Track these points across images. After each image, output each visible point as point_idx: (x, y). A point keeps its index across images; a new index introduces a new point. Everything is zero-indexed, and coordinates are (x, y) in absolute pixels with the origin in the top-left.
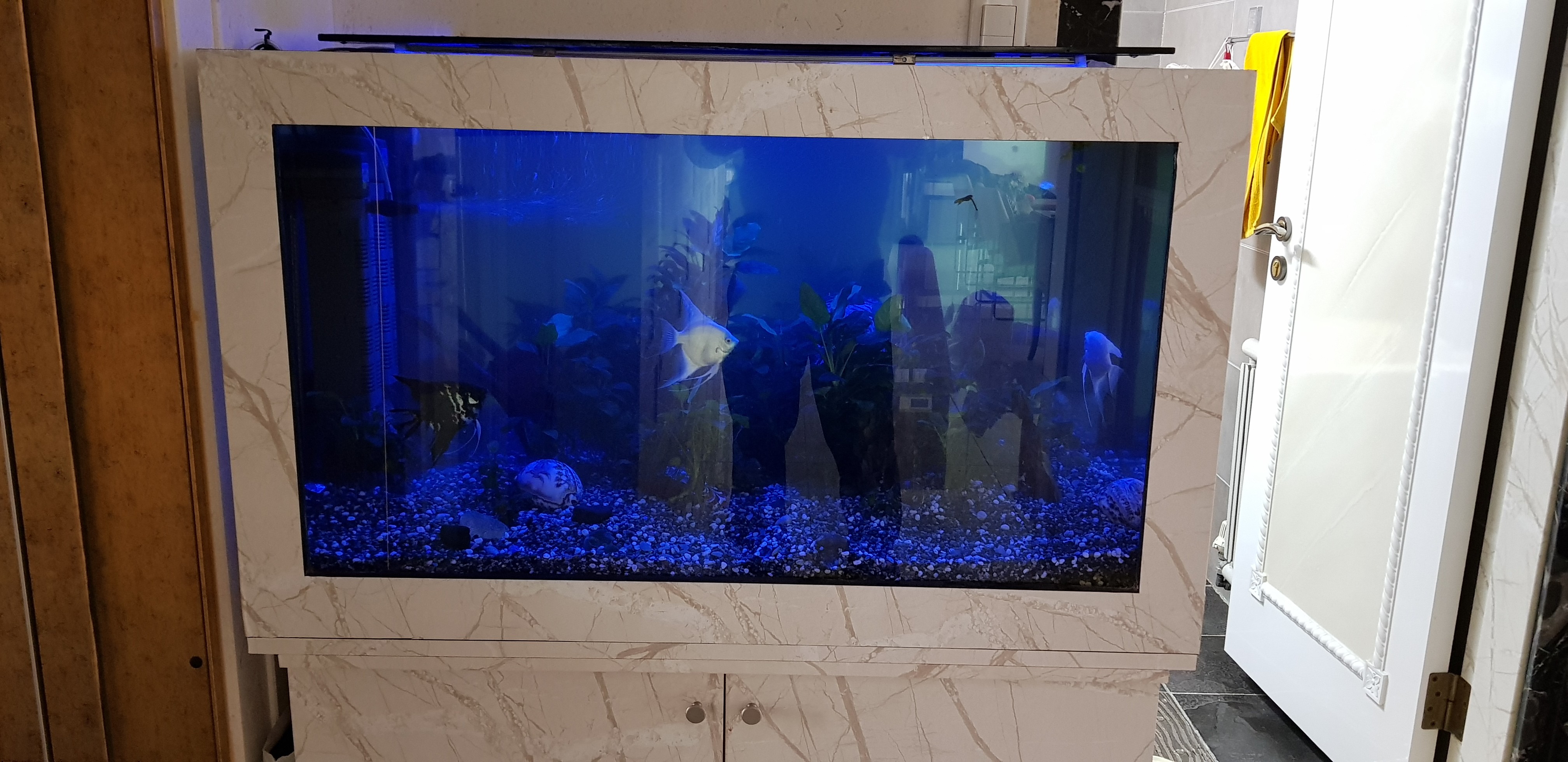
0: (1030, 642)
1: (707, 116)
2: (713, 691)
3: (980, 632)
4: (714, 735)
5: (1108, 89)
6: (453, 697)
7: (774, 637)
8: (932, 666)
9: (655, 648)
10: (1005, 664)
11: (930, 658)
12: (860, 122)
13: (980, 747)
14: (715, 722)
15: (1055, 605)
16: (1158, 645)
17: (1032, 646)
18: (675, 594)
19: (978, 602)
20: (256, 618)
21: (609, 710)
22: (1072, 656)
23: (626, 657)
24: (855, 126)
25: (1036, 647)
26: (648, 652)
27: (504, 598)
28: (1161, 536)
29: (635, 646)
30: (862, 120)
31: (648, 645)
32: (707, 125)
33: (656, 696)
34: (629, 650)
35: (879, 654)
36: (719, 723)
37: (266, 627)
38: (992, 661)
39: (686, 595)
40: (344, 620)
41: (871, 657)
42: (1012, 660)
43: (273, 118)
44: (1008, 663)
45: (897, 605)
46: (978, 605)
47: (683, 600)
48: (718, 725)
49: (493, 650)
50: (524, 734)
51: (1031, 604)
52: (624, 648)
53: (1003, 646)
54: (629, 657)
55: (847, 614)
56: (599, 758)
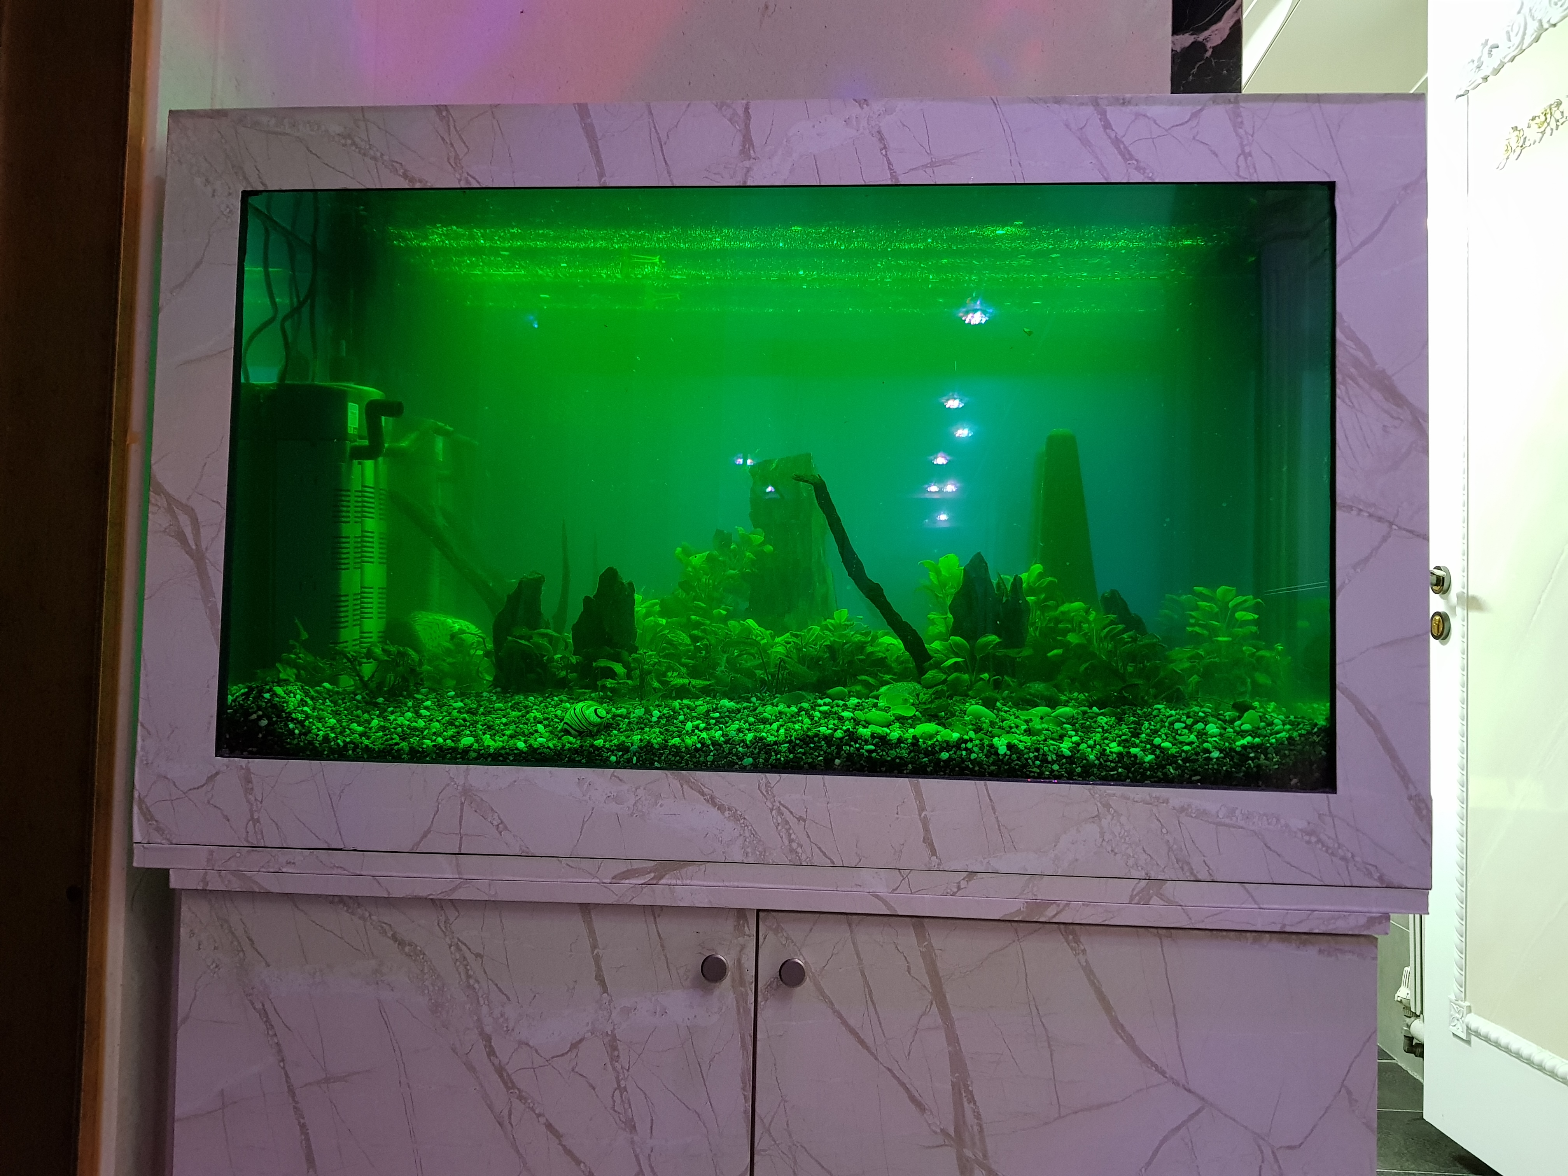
0: (1186, 868)
1: (747, 164)
2: (741, 940)
3: (1112, 851)
4: (742, 1010)
5: (1239, 120)
6: (391, 942)
7: (824, 854)
8: (1047, 904)
9: (663, 868)
10: (1151, 903)
11: (1045, 890)
12: (932, 165)
13: (1122, 1037)
14: (743, 989)
15: (1217, 812)
16: (1370, 874)
17: (1188, 874)
18: (691, 788)
19: (1108, 806)
20: (148, 816)
21: (599, 968)
22: (1247, 891)
23: (623, 881)
24: (927, 170)
25: (1195, 876)
26: (652, 875)
27: (467, 792)
28: (1361, 709)
29: (636, 865)
30: (936, 162)
31: (653, 864)
32: (746, 175)
33: (663, 946)
34: (628, 871)
35: (970, 883)
36: (749, 992)
37: (158, 829)
38: (1132, 897)
39: (705, 790)
40: (258, 821)
41: (959, 888)
42: (1161, 897)
43: (244, 184)
44: (1155, 900)
45: (993, 809)
46: (1108, 811)
47: (702, 798)
48: (747, 994)
49: (446, 868)
50: (482, 1003)
51: (1183, 809)
52: (622, 867)
53: (1147, 874)
54: (627, 881)
55: (925, 822)
56: (581, 1041)
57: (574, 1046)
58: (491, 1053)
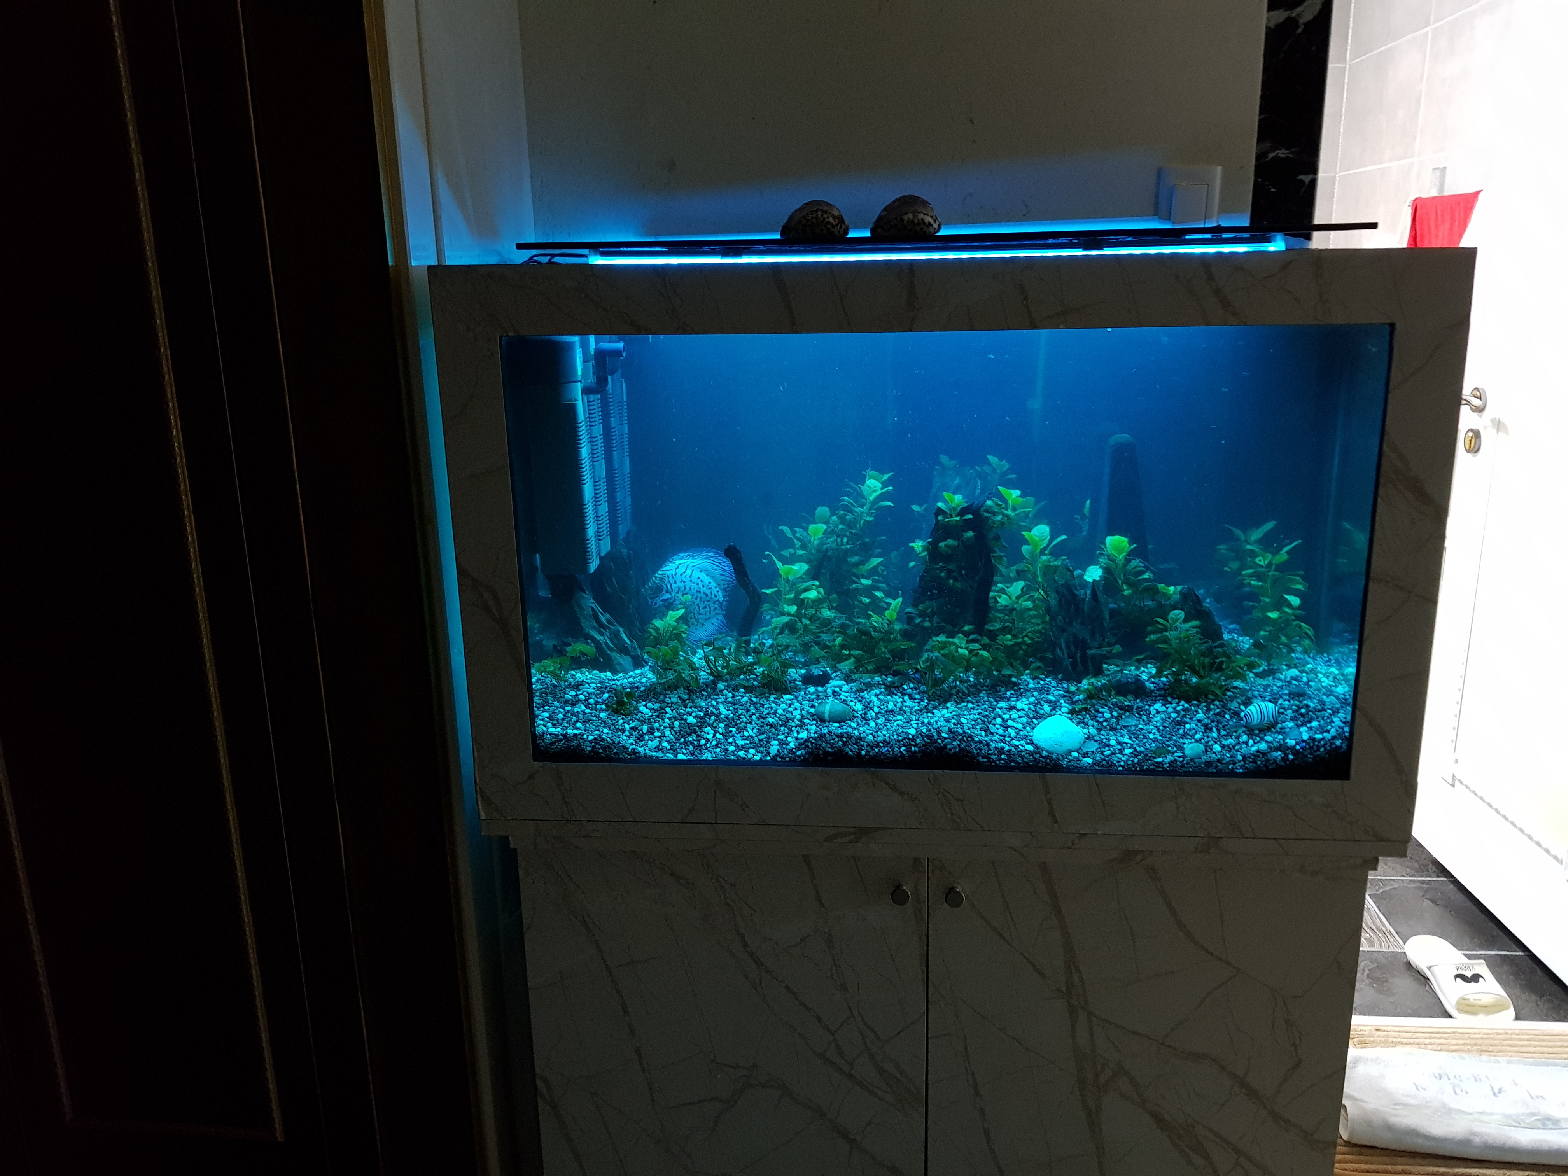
0: (1237, 829)
1: (912, 313)
2: (918, 875)
3: (1184, 819)
4: (918, 917)
5: (1320, 271)
6: (670, 877)
7: (977, 823)
8: (1135, 853)
9: (861, 833)
10: (1210, 852)
11: (1134, 845)
12: (1065, 314)
13: (1183, 932)
14: (919, 905)
15: (1262, 793)
16: (1368, 833)
17: (1238, 833)
18: (880, 780)
19: (1182, 790)
21: (817, 892)
22: (1280, 844)
23: (833, 841)
25: (1243, 834)
26: (853, 836)
27: (718, 784)
28: (1373, 723)
29: (841, 830)
30: (1067, 312)
31: (854, 829)
33: (862, 879)
34: (836, 834)
35: (1082, 840)
36: (924, 908)
37: (499, 810)
38: (1197, 848)
39: (890, 782)
40: (569, 804)
41: (1073, 843)
42: (1218, 848)
43: (501, 330)
44: (1213, 850)
45: (1100, 792)
46: (1183, 793)
47: (888, 786)
48: (922, 910)
49: (706, 832)
50: (736, 913)
51: (1237, 792)
52: (831, 832)
53: (1208, 834)
54: (836, 841)
55: (1050, 803)
56: (808, 936)
57: (802, 940)
58: (745, 945)
